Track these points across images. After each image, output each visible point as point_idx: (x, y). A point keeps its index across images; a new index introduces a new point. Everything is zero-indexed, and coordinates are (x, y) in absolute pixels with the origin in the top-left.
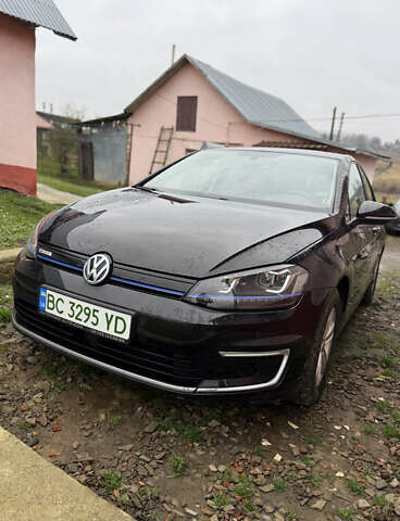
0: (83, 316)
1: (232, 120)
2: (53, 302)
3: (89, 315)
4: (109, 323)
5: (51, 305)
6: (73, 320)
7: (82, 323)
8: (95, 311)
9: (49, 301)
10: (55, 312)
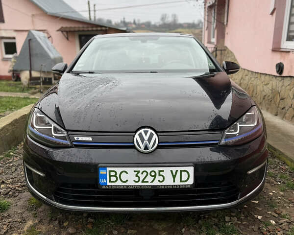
0: (149, 179)
1: (34, 13)
2: (115, 176)
3: (155, 176)
4: (174, 177)
5: (113, 179)
6: (140, 184)
7: (149, 184)
8: (160, 171)
9: (110, 176)
10: (119, 183)
